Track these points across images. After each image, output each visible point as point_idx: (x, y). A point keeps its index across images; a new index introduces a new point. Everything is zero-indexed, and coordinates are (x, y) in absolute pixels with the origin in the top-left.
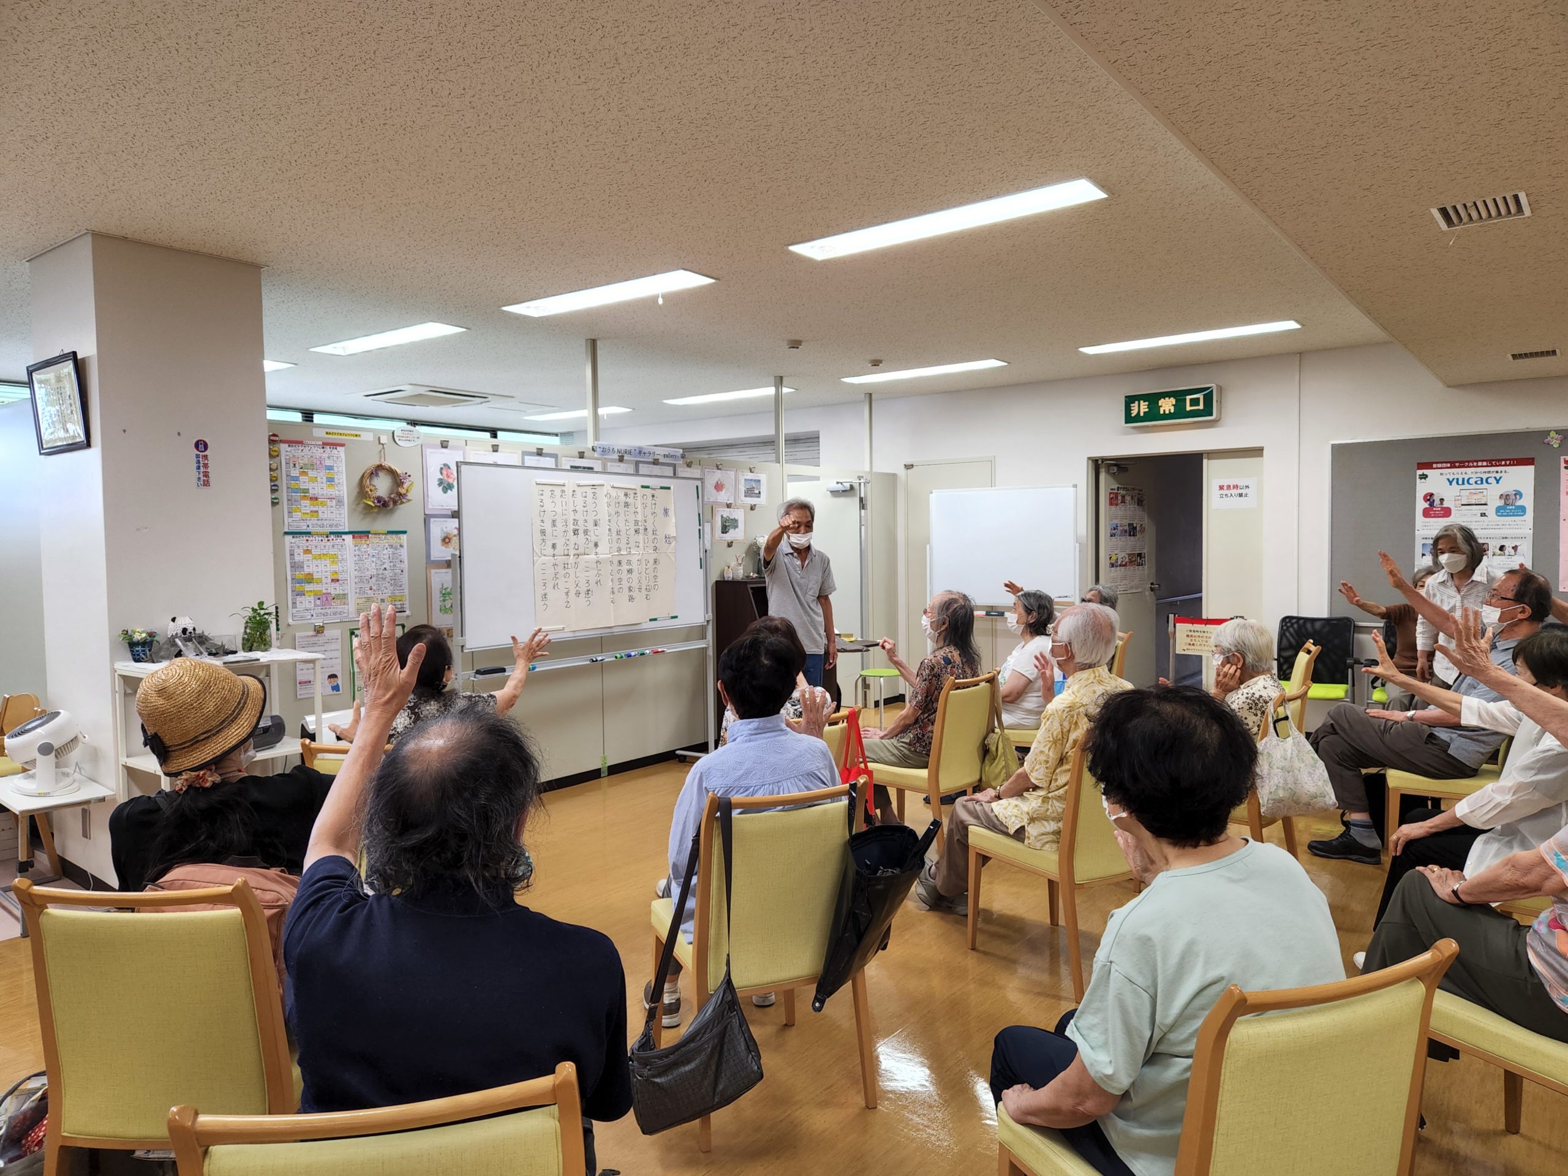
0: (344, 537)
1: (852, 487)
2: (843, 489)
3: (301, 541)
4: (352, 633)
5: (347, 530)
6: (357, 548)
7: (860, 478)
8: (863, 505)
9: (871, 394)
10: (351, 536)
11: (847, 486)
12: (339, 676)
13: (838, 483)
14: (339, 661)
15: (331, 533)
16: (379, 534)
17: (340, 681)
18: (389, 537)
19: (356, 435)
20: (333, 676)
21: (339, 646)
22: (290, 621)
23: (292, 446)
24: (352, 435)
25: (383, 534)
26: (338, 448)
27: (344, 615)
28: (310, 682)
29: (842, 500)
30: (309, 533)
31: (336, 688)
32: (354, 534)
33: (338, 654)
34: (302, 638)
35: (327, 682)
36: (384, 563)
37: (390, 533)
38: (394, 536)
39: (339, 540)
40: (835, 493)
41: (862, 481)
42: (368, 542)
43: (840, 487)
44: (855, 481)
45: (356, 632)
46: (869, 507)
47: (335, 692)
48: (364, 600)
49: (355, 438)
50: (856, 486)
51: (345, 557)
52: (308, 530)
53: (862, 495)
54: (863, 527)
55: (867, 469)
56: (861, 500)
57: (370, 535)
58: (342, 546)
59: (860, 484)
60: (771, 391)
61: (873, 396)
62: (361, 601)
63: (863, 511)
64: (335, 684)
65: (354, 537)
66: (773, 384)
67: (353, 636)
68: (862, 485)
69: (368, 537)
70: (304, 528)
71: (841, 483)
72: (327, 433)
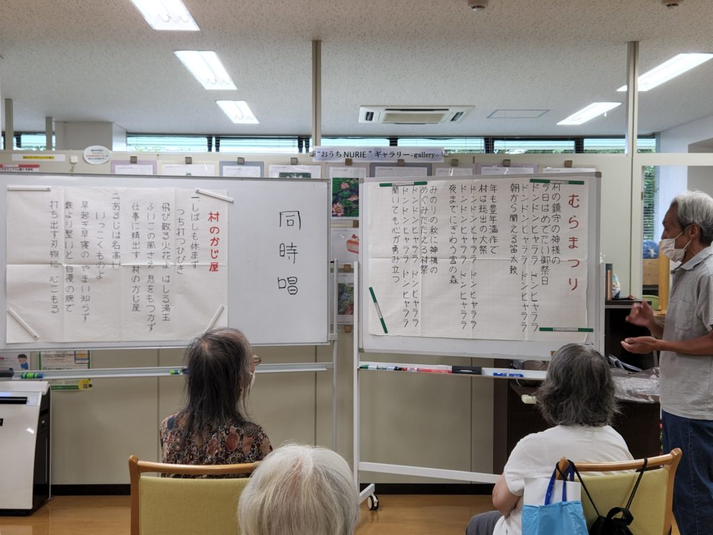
12: (28, 356)
17: (28, 361)
19: (50, 158)
20: (23, 356)
24: (46, 158)
31: (25, 366)
35: (17, 361)
64: (25, 363)
72: (24, 157)
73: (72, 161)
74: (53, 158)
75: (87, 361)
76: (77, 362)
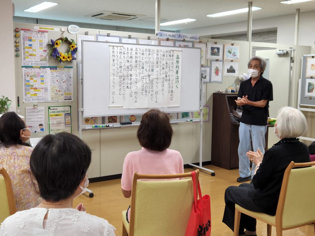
0: (46, 68)
1: (287, 53)
2: (283, 53)
3: (29, 70)
4: (49, 108)
5: (48, 66)
6: (52, 73)
7: (291, 48)
8: (292, 60)
9: (299, 9)
10: (49, 68)
11: (285, 52)
12: (44, 125)
13: (280, 50)
14: (44, 119)
15: (41, 67)
16: (61, 68)
17: (44, 127)
18: (66, 69)
19: (52, 29)
20: (41, 125)
21: (43, 113)
22: (24, 101)
23: (26, 32)
24: (50, 29)
25: (63, 68)
26: (45, 33)
27: (46, 100)
28: (32, 127)
29: (282, 59)
30: (32, 67)
31: (42, 130)
32: (51, 68)
33: (43, 116)
34: (29, 109)
35: (39, 127)
36: (63, 80)
37: (65, 67)
38: (67, 69)
39: (45, 70)
40: (280, 55)
41: (293, 49)
42: (56, 71)
43: (281, 52)
44: (288, 49)
45: (51, 108)
46: (295, 61)
47: (42, 131)
48: (54, 94)
49: (52, 30)
50: (289, 52)
51: (47, 77)
52: (32, 66)
53: (292, 56)
54: (292, 71)
55: (295, 44)
56: (291, 58)
57: (57, 68)
58: (46, 72)
59: (291, 51)
60: (246, 10)
61: (301, 10)
62: (53, 94)
63: (292, 64)
64: (42, 128)
65: (51, 69)
66: (248, 6)
67: (50, 110)
68: (292, 51)
69: (56, 69)
70: (30, 65)
71: (283, 51)
72: (40, 28)
73: (62, 31)
74: (53, 29)
75: (71, 126)
76: (66, 126)
